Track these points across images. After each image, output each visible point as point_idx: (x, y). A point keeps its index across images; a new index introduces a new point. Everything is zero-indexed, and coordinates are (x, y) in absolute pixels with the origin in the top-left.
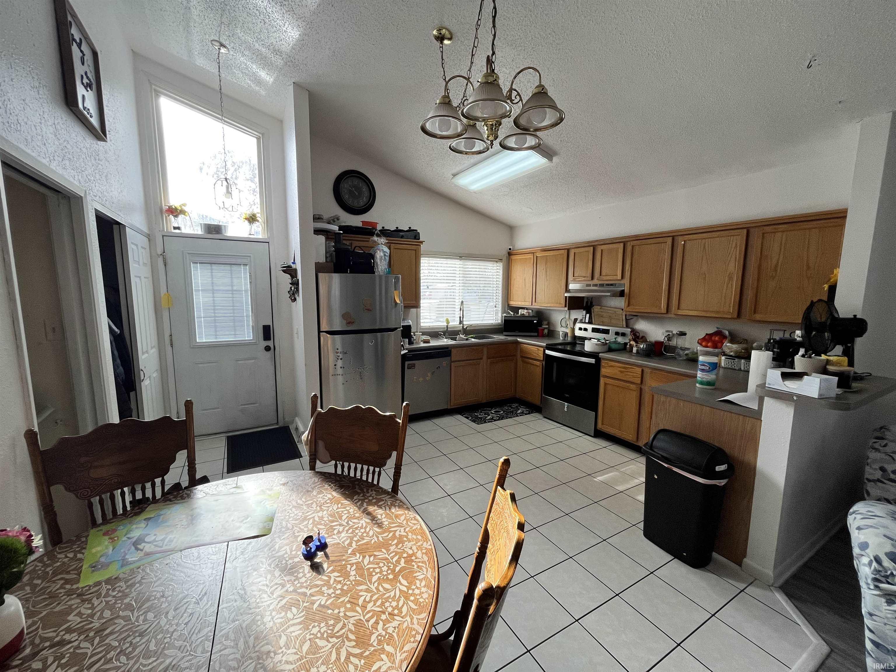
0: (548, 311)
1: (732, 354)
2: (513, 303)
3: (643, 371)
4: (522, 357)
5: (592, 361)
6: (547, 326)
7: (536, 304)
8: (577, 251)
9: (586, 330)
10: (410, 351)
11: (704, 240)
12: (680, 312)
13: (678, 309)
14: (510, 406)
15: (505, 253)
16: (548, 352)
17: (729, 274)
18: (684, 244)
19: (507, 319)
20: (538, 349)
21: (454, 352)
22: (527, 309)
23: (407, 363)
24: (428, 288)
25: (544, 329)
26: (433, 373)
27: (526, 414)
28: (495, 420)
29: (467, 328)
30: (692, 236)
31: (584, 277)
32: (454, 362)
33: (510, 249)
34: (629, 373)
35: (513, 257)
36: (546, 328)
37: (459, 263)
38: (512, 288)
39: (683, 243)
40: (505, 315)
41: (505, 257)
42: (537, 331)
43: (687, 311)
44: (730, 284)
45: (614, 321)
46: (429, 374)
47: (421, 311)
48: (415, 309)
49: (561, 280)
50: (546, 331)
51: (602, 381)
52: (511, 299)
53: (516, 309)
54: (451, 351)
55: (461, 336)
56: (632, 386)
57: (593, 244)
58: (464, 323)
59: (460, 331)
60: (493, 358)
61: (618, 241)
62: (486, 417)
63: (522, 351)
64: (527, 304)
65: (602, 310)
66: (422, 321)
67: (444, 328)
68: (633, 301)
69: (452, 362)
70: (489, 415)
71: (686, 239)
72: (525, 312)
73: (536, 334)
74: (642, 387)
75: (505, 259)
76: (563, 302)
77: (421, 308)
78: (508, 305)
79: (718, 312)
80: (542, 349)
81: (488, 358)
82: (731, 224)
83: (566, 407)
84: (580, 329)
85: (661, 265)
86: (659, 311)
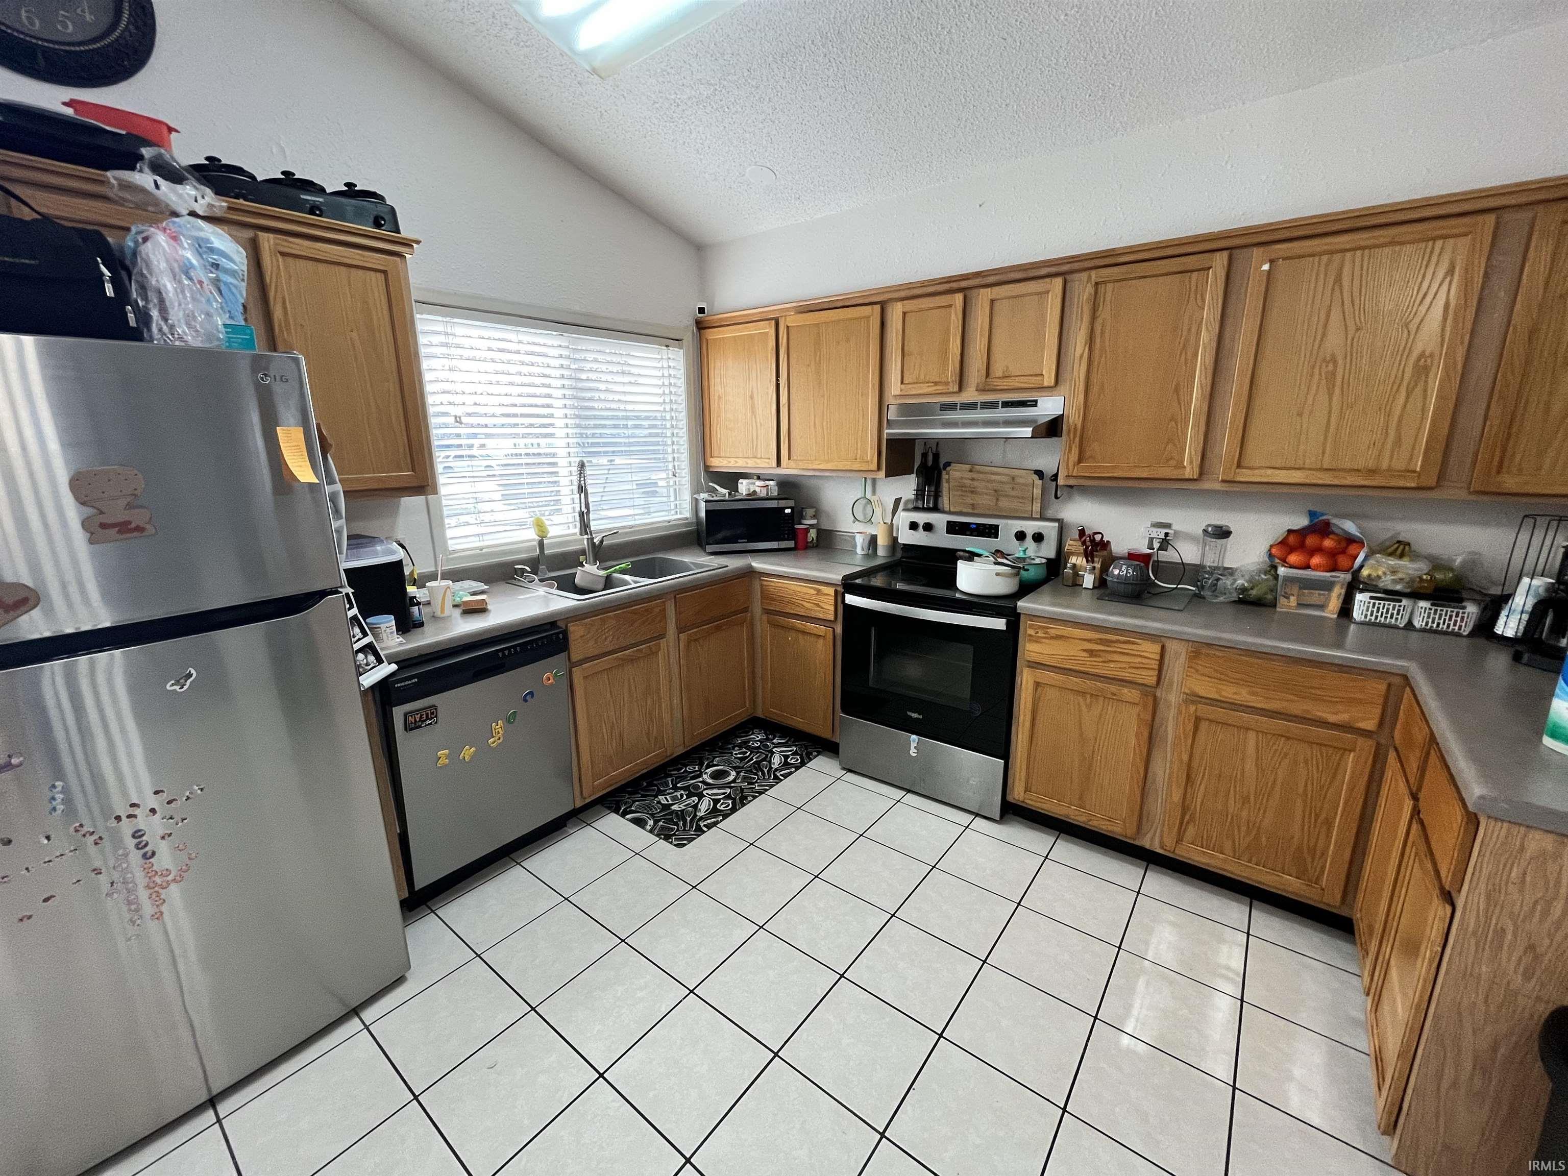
0: (813, 482)
1: (1398, 587)
2: (721, 464)
3: (1163, 647)
4: (767, 612)
5: (999, 624)
6: (814, 522)
7: (792, 463)
8: (911, 305)
9: (928, 527)
10: (405, 662)
11: (1337, 257)
12: (1245, 475)
13: (1239, 466)
14: (745, 744)
15: (685, 321)
16: (852, 599)
17: (1419, 360)
18: (1269, 272)
19: (712, 507)
20: (819, 591)
21: (576, 632)
22: (759, 478)
23: (398, 713)
24: (458, 420)
25: (807, 531)
26: (509, 720)
27: (797, 768)
28: (726, 816)
29: (602, 542)
30: (1295, 244)
31: (936, 383)
32: (581, 662)
33: (702, 310)
34: (1116, 657)
35: (712, 335)
36: (812, 526)
37: (556, 343)
38: (714, 422)
39: (1266, 267)
40: (704, 496)
41: (690, 334)
42: (792, 534)
43: (1269, 472)
44: (1418, 390)
45: (1004, 503)
46: (499, 727)
47: (444, 502)
48: (419, 500)
49: (865, 395)
50: (813, 534)
51: (1026, 679)
52: (715, 453)
53: (731, 479)
54: (565, 633)
55: (588, 567)
56: (1129, 694)
57: (964, 284)
58: (594, 526)
59: (583, 552)
60: (694, 626)
61: (1044, 271)
62: (695, 807)
63: (766, 596)
64: (766, 464)
65: (975, 475)
66: (449, 533)
67: (532, 549)
68: (1094, 447)
69: (572, 665)
70: (701, 796)
71: (1273, 256)
72: (757, 486)
73: (791, 544)
74: (1158, 694)
75: (688, 337)
76: (871, 454)
77: (443, 491)
78: (707, 467)
79: (1372, 472)
80: (831, 591)
81: (681, 630)
82: (1427, 203)
83: (913, 745)
84: (914, 526)
85: (1187, 340)
86: (1175, 474)
